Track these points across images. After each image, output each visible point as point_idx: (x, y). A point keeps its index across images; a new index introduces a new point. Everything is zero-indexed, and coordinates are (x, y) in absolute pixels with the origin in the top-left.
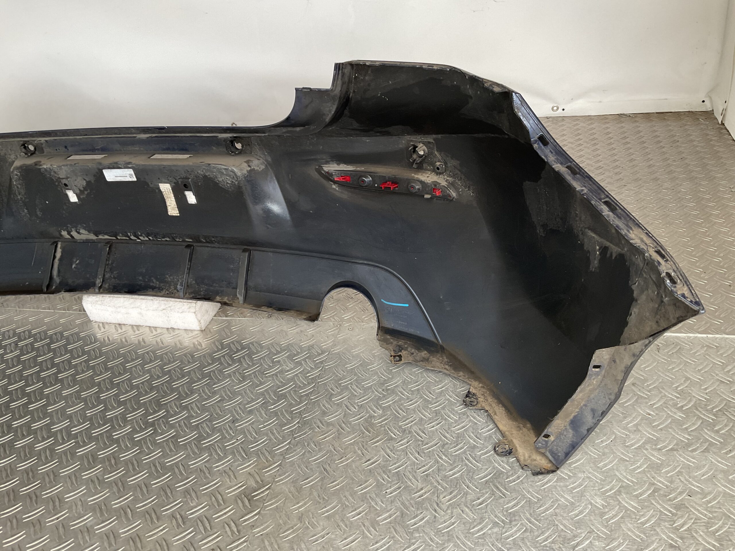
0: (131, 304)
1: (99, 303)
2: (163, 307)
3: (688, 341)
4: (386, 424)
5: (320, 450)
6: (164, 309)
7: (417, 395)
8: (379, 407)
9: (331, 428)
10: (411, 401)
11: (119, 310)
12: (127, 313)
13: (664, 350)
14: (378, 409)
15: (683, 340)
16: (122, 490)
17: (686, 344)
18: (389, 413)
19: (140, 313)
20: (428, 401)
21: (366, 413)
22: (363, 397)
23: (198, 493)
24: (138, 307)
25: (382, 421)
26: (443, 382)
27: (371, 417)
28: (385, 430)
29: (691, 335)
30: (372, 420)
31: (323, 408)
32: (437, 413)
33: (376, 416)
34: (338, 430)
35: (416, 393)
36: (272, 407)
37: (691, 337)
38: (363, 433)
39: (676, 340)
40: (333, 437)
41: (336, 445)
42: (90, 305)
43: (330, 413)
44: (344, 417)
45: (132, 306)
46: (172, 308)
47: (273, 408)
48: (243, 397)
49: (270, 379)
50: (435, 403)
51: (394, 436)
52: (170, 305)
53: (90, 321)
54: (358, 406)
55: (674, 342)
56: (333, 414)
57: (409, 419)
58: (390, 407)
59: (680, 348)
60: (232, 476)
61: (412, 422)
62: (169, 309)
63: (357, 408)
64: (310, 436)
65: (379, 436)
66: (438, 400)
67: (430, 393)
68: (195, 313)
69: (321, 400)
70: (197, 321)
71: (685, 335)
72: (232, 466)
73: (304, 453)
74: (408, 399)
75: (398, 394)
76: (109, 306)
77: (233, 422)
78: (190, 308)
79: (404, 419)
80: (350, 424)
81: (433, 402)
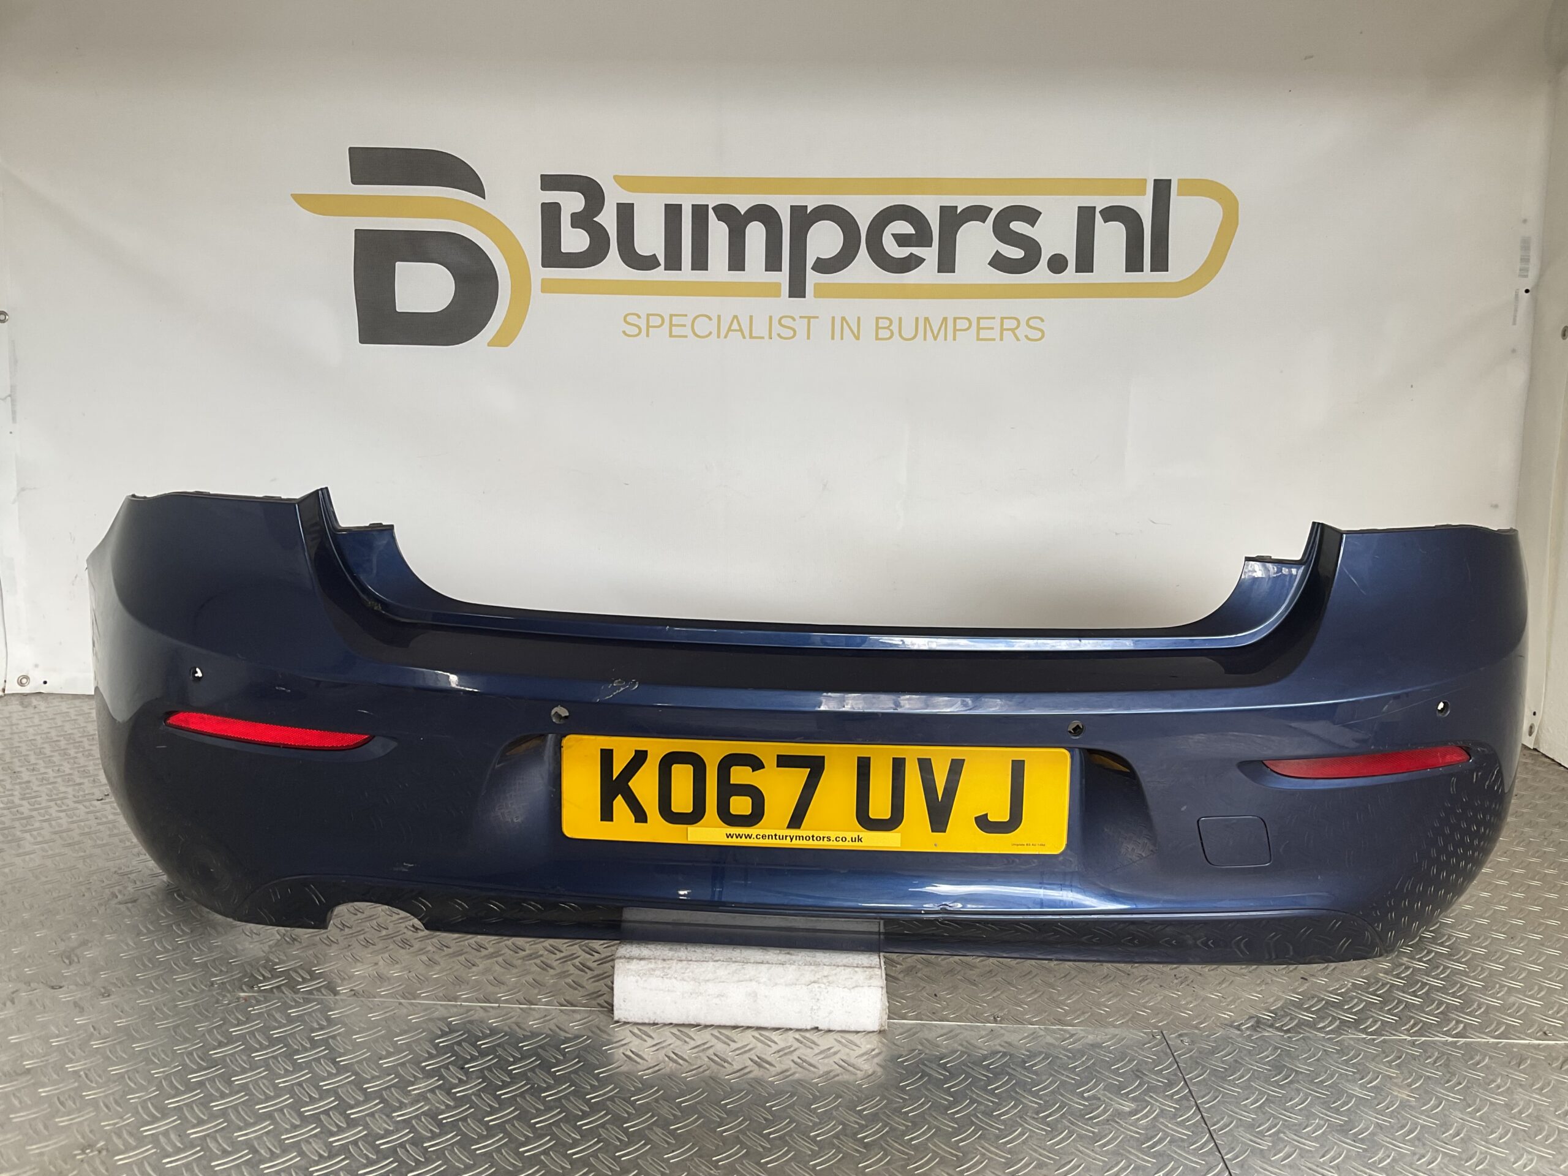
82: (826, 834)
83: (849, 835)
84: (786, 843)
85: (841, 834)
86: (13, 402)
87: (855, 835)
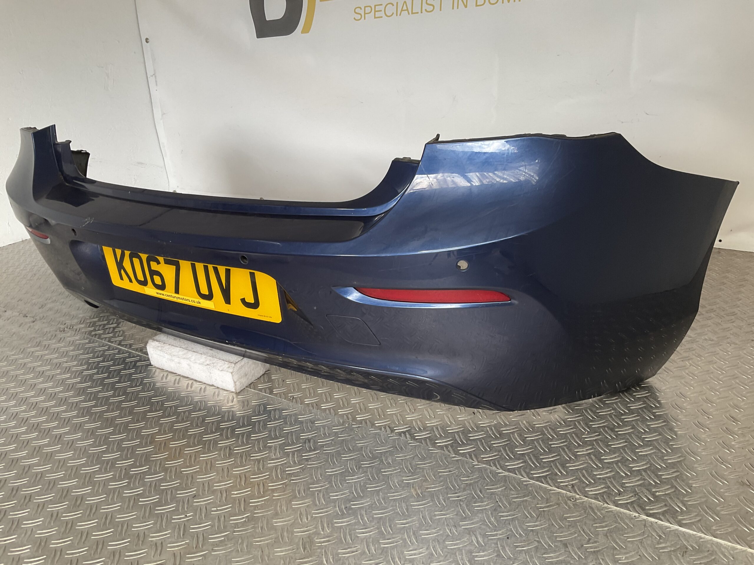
0: (184, 354)
1: (159, 348)
2: (208, 362)
3: (730, 554)
4: (326, 546)
5: (249, 552)
6: (208, 365)
7: (375, 524)
8: (330, 525)
9: (272, 532)
10: (366, 529)
11: (173, 358)
12: (179, 363)
13: (692, 555)
14: (328, 527)
15: (723, 550)
16: (67, 532)
17: (725, 556)
18: (336, 535)
19: (189, 365)
20: (383, 534)
21: (314, 528)
22: (322, 509)
23: (122, 558)
24: (188, 359)
25: (324, 542)
26: (411, 518)
27: (317, 534)
28: (321, 552)
29: (739, 547)
30: (315, 537)
31: (279, 508)
32: (384, 551)
33: (321, 534)
34: (277, 538)
35: (375, 521)
36: (236, 492)
37: (737, 549)
38: (298, 549)
39: (714, 547)
40: (267, 543)
41: (266, 551)
42: (152, 349)
43: (281, 517)
44: (291, 525)
45: (184, 356)
46: (215, 364)
47: (236, 494)
48: (218, 474)
49: (252, 463)
50: (388, 539)
51: (325, 562)
52: (214, 362)
53: (150, 365)
54: (312, 517)
55: (711, 549)
56: (283, 518)
57: (351, 548)
58: (341, 528)
59: (714, 559)
60: (159, 551)
61: (353, 552)
62: (212, 365)
63: (309, 519)
64: (248, 534)
65: (311, 557)
66: (394, 536)
67: (390, 526)
68: (232, 373)
69: (282, 500)
70: (233, 382)
71: (730, 544)
72: (165, 541)
73: (233, 550)
74: (364, 525)
75: (357, 517)
76: (166, 353)
77: (195, 496)
78: (229, 367)
79: (346, 547)
80: (292, 534)
81: (387, 537)
82: (187, 298)
83: (196, 300)
84: (175, 300)
85: (193, 299)
86: (155, 77)
87: (197, 300)
